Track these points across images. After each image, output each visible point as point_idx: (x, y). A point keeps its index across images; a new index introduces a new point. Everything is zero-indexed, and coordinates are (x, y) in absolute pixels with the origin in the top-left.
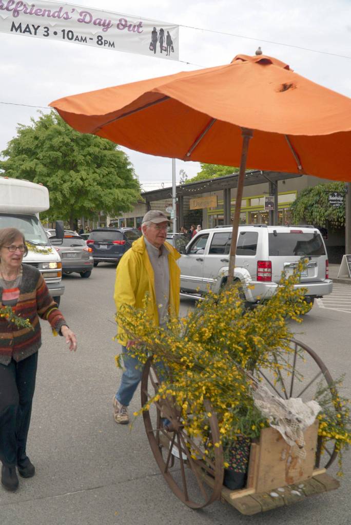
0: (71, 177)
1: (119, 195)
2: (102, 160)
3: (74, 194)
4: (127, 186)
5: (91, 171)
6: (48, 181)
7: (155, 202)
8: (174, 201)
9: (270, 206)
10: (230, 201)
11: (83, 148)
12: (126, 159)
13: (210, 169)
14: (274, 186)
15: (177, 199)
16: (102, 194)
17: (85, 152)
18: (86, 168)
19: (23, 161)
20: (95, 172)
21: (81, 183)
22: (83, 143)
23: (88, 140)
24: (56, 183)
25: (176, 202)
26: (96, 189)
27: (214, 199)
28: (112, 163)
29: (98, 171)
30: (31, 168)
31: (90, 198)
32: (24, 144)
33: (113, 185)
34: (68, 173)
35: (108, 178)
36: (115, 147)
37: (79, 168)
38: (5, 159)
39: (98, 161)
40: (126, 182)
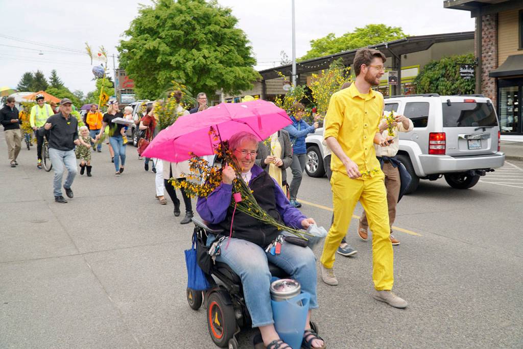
0: (194, 55)
1: (240, 72)
2: (223, 38)
3: (197, 73)
4: (245, 64)
5: (213, 49)
6: (171, 60)
7: (271, 80)
8: (294, 78)
9: (393, 80)
11: (204, 26)
12: (245, 37)
13: (320, 48)
15: (297, 76)
16: (224, 72)
17: (206, 30)
18: (208, 46)
19: (146, 40)
20: (215, 51)
21: (204, 61)
22: (203, 22)
23: (208, 18)
24: (179, 62)
25: (297, 79)
26: (218, 67)
28: (232, 41)
29: (219, 49)
30: (154, 47)
31: (212, 77)
32: (145, 24)
33: (233, 63)
34: (190, 52)
35: (228, 56)
36: (233, 25)
37: (201, 46)
38: (128, 39)
39: (218, 39)
40: (245, 60)
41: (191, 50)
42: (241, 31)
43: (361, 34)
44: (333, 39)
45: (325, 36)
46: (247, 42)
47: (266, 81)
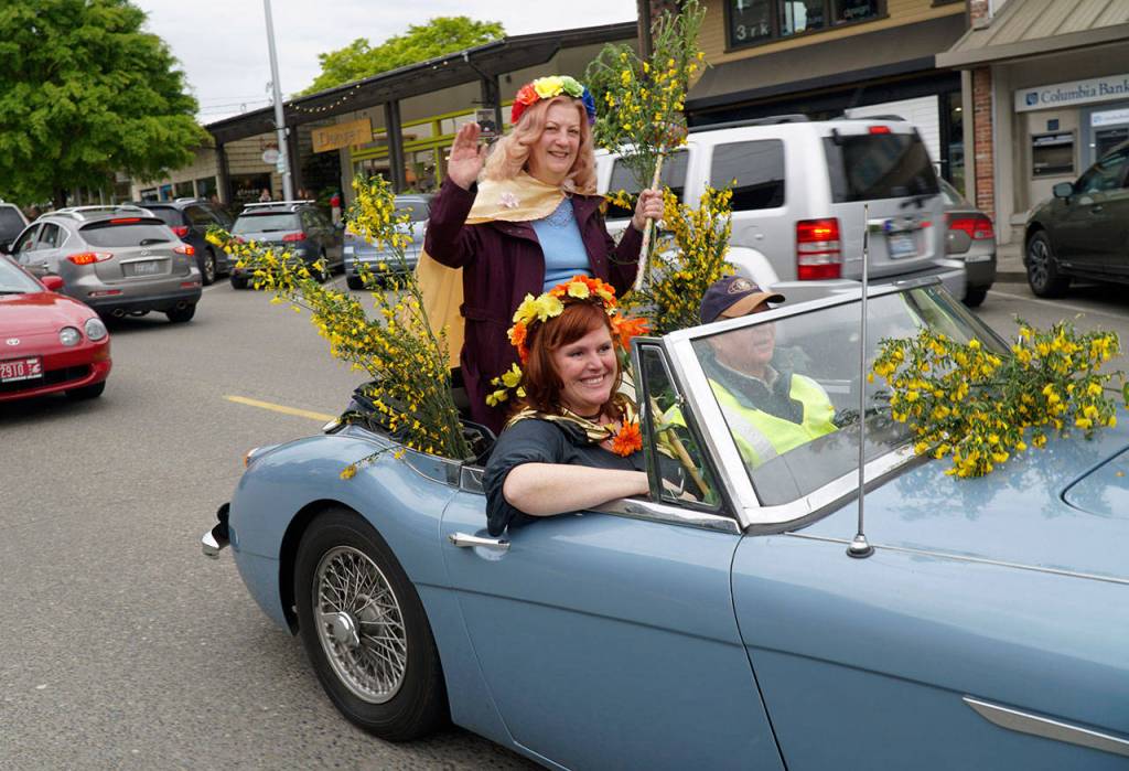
0: (47, 96)
1: (161, 129)
2: (114, 56)
3: (59, 137)
4: (173, 111)
5: (92, 80)
7: (235, 143)
8: (281, 134)
9: (487, 129)
11: (67, 29)
12: (165, 52)
13: (341, 70)
14: (492, 87)
15: (288, 130)
16: (122, 130)
17: (73, 40)
18: (80, 75)
20: (99, 83)
21: (72, 107)
22: (64, 20)
23: (74, 11)
24: (13, 112)
25: (288, 138)
26: (107, 119)
27: (364, 125)
28: (136, 60)
29: (103, 78)
31: (95, 142)
33: (144, 109)
34: (40, 89)
35: (130, 93)
36: (137, 26)
37: (63, 76)
39: (103, 58)
40: (169, 101)
42: (155, 38)
43: (421, 38)
44: (365, 50)
46: (173, 61)
47: (226, 145)
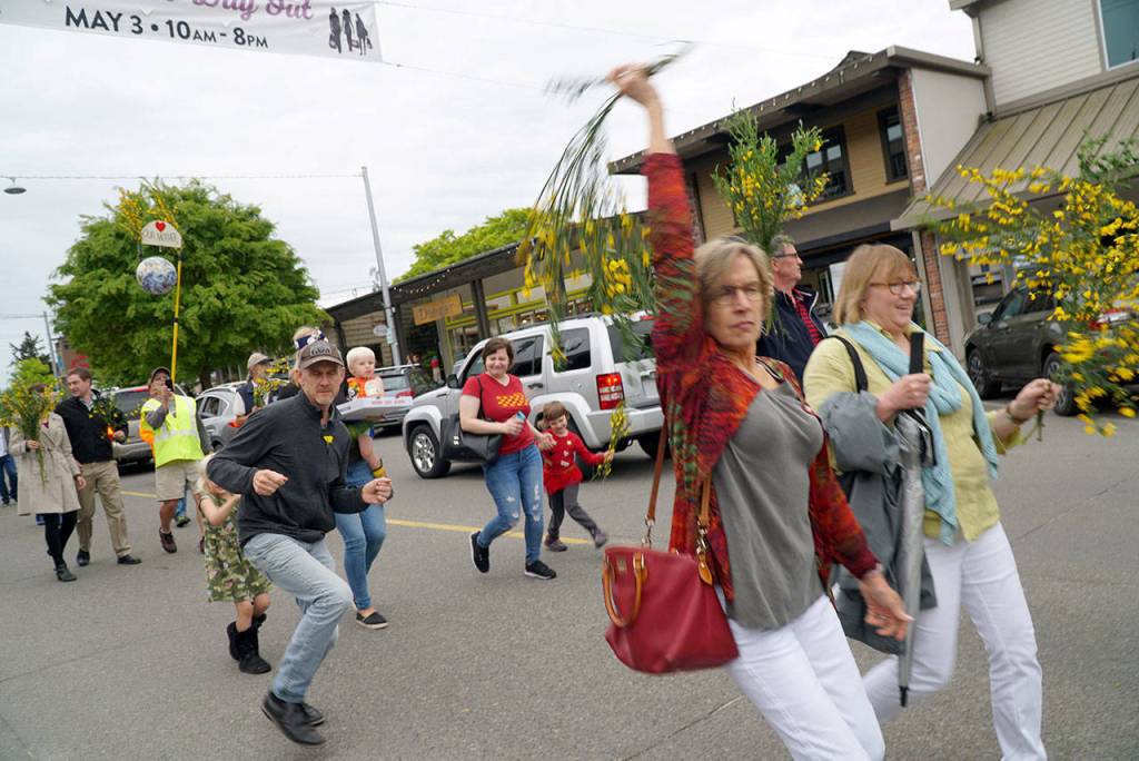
0: (198, 296)
1: (290, 315)
2: (250, 260)
3: (208, 327)
4: (299, 300)
5: (233, 281)
6: (154, 310)
7: (351, 322)
8: (389, 312)
10: (484, 303)
11: (211, 241)
12: (291, 253)
15: (394, 309)
16: (259, 318)
17: (216, 250)
18: (223, 276)
19: (101, 279)
20: (238, 283)
21: (219, 303)
22: (209, 234)
23: (217, 227)
25: (394, 315)
26: (247, 311)
27: (455, 300)
28: (267, 262)
29: (242, 278)
30: (118, 289)
31: (238, 329)
32: (98, 249)
33: (275, 299)
34: (192, 291)
35: (264, 288)
36: (267, 235)
37: (210, 279)
38: (66, 281)
39: (241, 262)
40: (296, 293)
41: (192, 286)
42: (282, 243)
43: (497, 226)
44: (451, 240)
45: (437, 235)
46: (297, 260)
47: (343, 323)
